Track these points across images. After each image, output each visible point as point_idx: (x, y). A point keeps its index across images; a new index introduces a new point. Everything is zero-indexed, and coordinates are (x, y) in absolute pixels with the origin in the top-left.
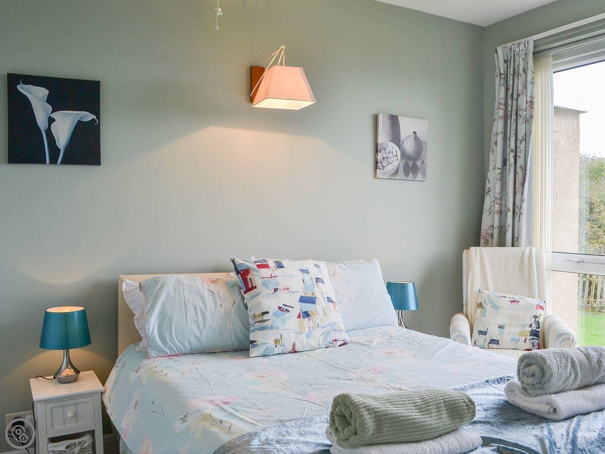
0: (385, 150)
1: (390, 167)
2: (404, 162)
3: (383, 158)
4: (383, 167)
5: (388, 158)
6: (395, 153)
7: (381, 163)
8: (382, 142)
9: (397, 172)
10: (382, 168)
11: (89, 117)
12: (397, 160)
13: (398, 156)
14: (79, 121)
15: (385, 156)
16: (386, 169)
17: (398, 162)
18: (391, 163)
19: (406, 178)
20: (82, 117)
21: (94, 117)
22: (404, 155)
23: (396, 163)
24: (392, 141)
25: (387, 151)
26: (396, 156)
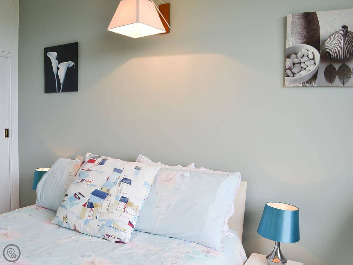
0: (296, 54)
1: (304, 73)
2: (325, 65)
3: (294, 64)
4: (294, 74)
5: (300, 63)
6: (311, 56)
7: (291, 70)
8: (291, 45)
9: (314, 77)
10: (292, 75)
11: (72, 64)
12: (315, 64)
13: (316, 59)
14: (68, 67)
15: (296, 60)
16: (297, 76)
17: (316, 66)
18: (305, 69)
19: (330, 85)
20: (69, 65)
21: (74, 63)
22: (325, 57)
23: (312, 68)
24: (307, 43)
25: (300, 55)
26: (313, 59)
